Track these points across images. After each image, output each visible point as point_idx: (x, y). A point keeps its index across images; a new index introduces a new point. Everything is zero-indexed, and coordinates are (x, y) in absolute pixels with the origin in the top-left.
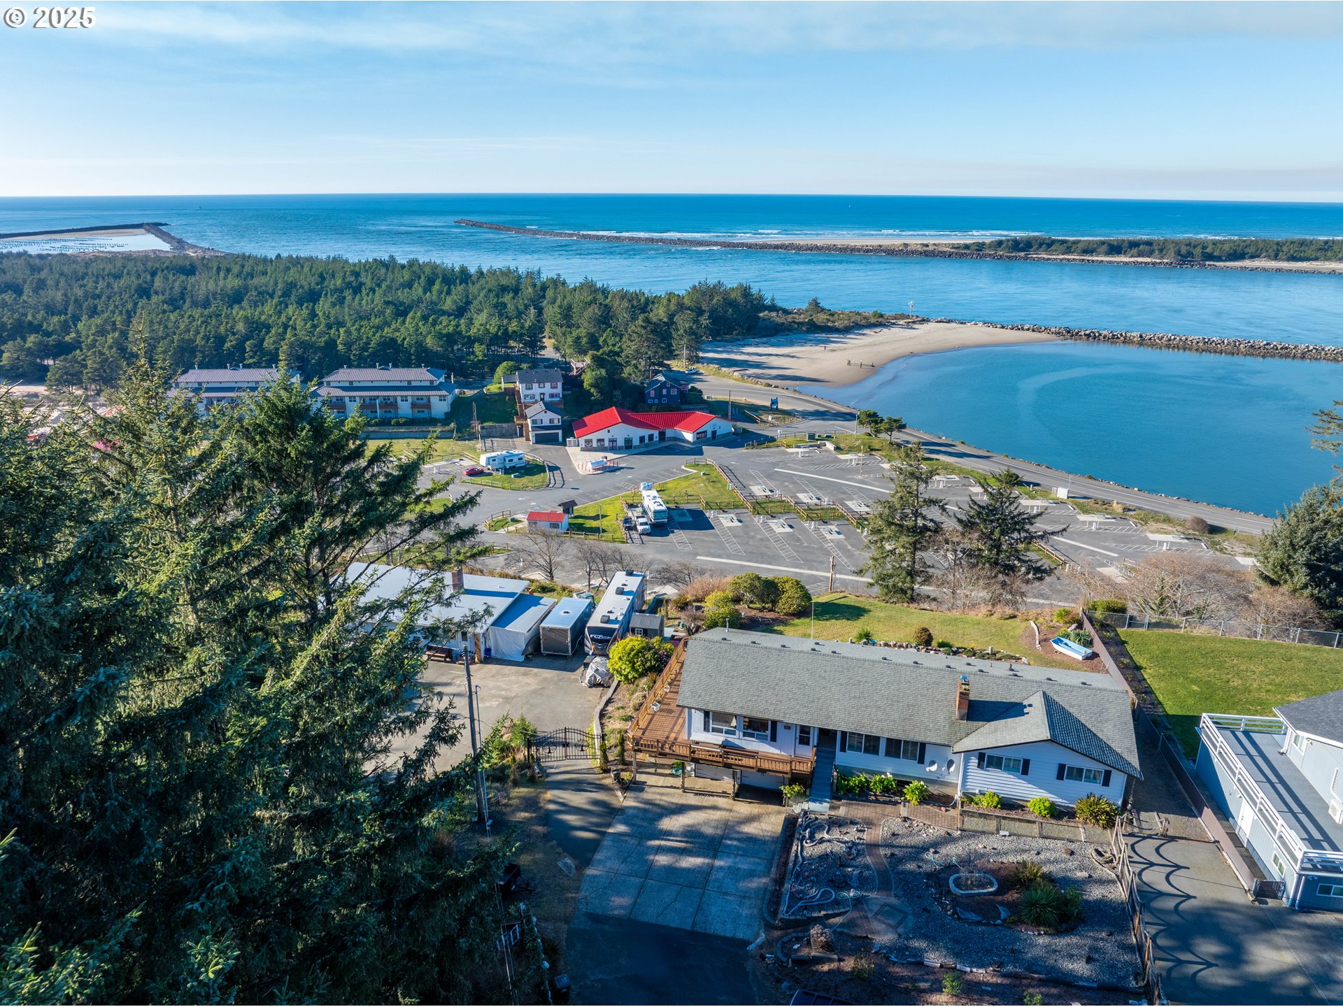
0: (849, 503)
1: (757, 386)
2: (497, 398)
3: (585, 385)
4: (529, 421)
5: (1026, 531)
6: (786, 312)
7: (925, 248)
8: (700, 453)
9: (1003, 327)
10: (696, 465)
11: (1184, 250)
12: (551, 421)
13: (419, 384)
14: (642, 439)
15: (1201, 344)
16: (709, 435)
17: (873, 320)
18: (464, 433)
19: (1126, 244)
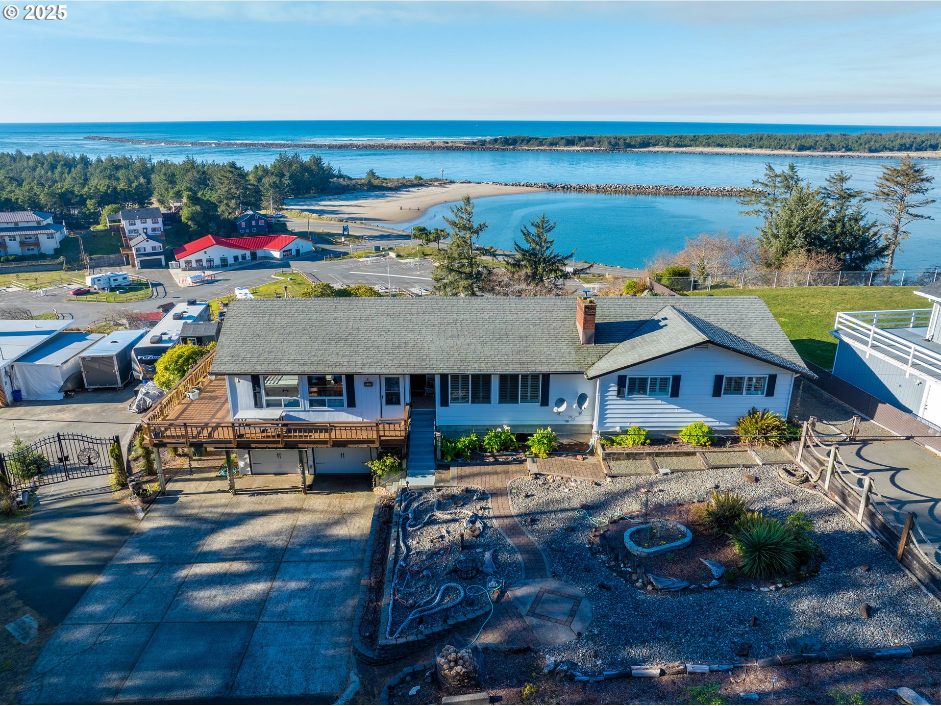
0: (413, 290)
1: (332, 222)
2: (103, 234)
3: (183, 219)
4: (134, 252)
5: (561, 271)
6: (349, 178)
7: (446, 145)
8: (289, 266)
9: (506, 185)
10: (284, 274)
11: (613, 141)
12: (154, 248)
13: (26, 225)
14: (236, 258)
15: (636, 189)
16: (294, 253)
17: (415, 182)
18: (74, 264)
19: (577, 139)
